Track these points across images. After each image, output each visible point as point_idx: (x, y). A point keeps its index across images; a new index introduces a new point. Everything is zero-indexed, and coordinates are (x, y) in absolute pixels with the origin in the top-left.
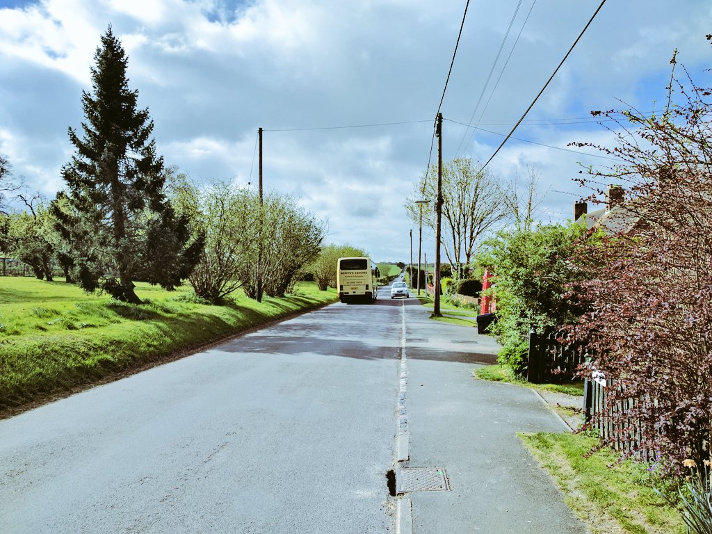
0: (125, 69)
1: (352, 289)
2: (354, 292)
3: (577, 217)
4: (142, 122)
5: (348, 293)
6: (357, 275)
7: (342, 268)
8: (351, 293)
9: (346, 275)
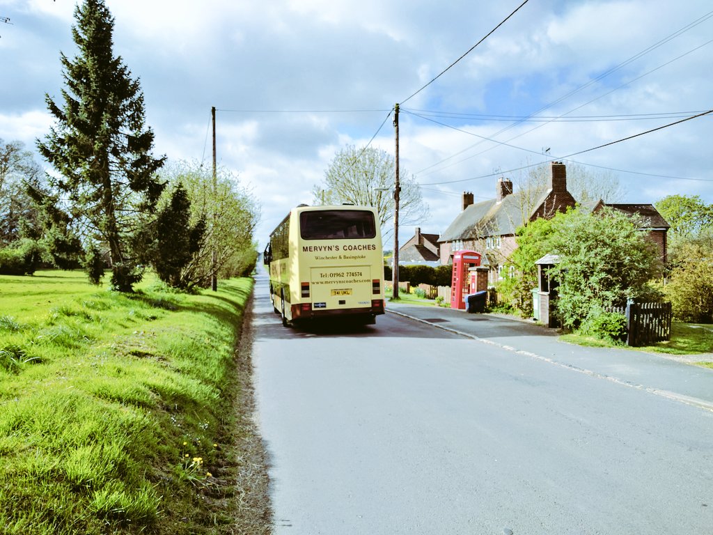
0: (111, 32)
1: (336, 292)
2: (342, 302)
3: (465, 206)
4: (133, 93)
5: (324, 305)
6: (348, 253)
7: (306, 234)
8: (332, 305)
9: (318, 253)
